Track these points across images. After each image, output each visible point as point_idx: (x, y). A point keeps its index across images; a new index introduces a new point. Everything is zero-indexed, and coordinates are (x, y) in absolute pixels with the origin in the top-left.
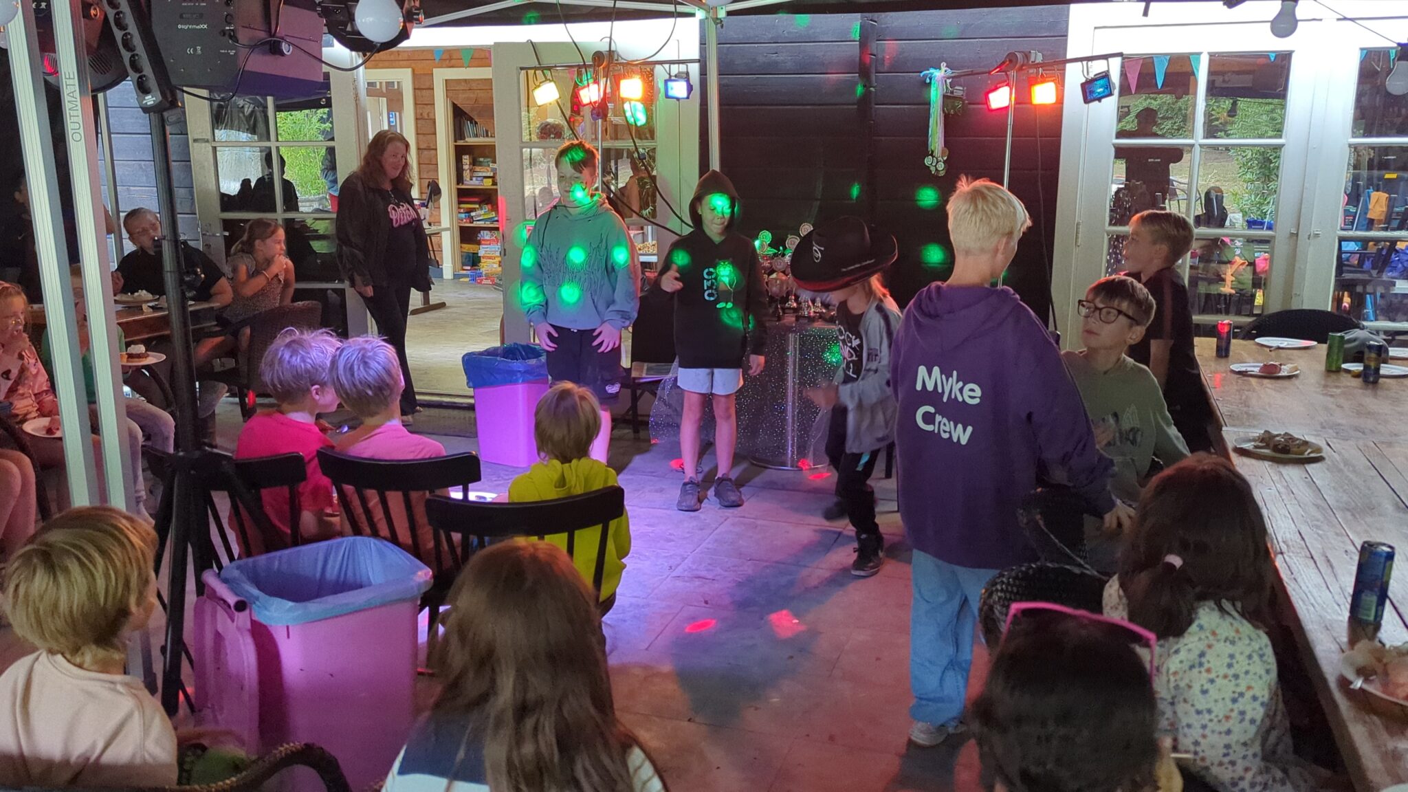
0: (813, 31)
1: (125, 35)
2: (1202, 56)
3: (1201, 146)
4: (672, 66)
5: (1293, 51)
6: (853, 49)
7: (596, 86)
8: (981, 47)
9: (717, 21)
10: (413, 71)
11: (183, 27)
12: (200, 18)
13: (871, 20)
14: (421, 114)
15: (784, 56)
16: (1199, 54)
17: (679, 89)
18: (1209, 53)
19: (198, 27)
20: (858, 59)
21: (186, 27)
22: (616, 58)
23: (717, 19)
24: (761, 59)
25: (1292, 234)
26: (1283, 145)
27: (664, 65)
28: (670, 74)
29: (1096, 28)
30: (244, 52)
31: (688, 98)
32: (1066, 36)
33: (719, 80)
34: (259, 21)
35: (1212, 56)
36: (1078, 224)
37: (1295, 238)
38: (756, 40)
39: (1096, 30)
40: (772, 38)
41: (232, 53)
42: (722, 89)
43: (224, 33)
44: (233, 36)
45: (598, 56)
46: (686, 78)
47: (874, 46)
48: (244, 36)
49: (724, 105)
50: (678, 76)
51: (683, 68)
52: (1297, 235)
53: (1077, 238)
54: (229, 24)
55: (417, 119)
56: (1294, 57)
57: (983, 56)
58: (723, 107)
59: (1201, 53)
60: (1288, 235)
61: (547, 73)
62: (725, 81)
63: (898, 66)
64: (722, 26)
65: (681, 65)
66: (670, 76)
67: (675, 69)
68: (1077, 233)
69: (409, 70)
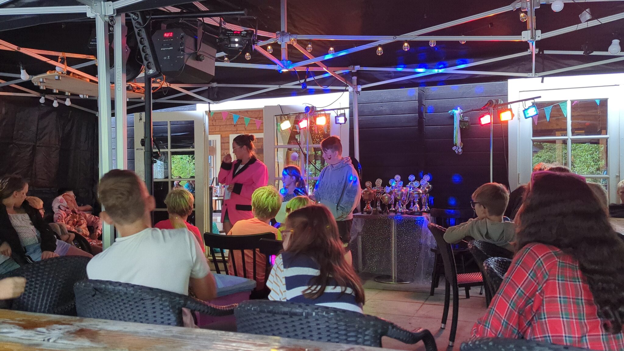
0: (397, 97)
1: (143, 47)
2: (568, 102)
3: (571, 139)
4: (338, 111)
5: (608, 99)
6: (416, 104)
7: (306, 121)
8: (470, 101)
9: (358, 92)
10: (221, 135)
11: (163, 49)
12: (170, 45)
13: (423, 91)
14: (224, 153)
15: (385, 108)
16: (566, 101)
17: (341, 120)
18: (571, 100)
19: (169, 49)
20: (417, 108)
21: (164, 49)
22: (315, 109)
23: (358, 91)
24: (375, 109)
25: (617, 176)
26: (608, 138)
27: (335, 111)
28: (337, 114)
29: (520, 92)
30: (186, 56)
31: (345, 123)
32: (507, 95)
33: (359, 118)
34: (193, 46)
35: (572, 102)
36: (519, 174)
37: (619, 178)
38: (373, 101)
39: (520, 93)
40: (380, 101)
41: (182, 57)
42: (359, 121)
43: (179, 50)
44: (183, 50)
45: (307, 109)
46: (344, 115)
47: (424, 102)
48: (187, 51)
49: (361, 128)
50: (341, 115)
51: (342, 111)
52: (619, 176)
53: (519, 180)
54: (182, 46)
55: (222, 155)
56: (609, 101)
57: (471, 104)
58: (360, 129)
59: (567, 100)
60: (615, 177)
61: (286, 117)
62: (360, 119)
63: (435, 110)
64: (360, 95)
65: (341, 110)
66: (337, 115)
67: (339, 112)
68: (519, 178)
69: (219, 136)
